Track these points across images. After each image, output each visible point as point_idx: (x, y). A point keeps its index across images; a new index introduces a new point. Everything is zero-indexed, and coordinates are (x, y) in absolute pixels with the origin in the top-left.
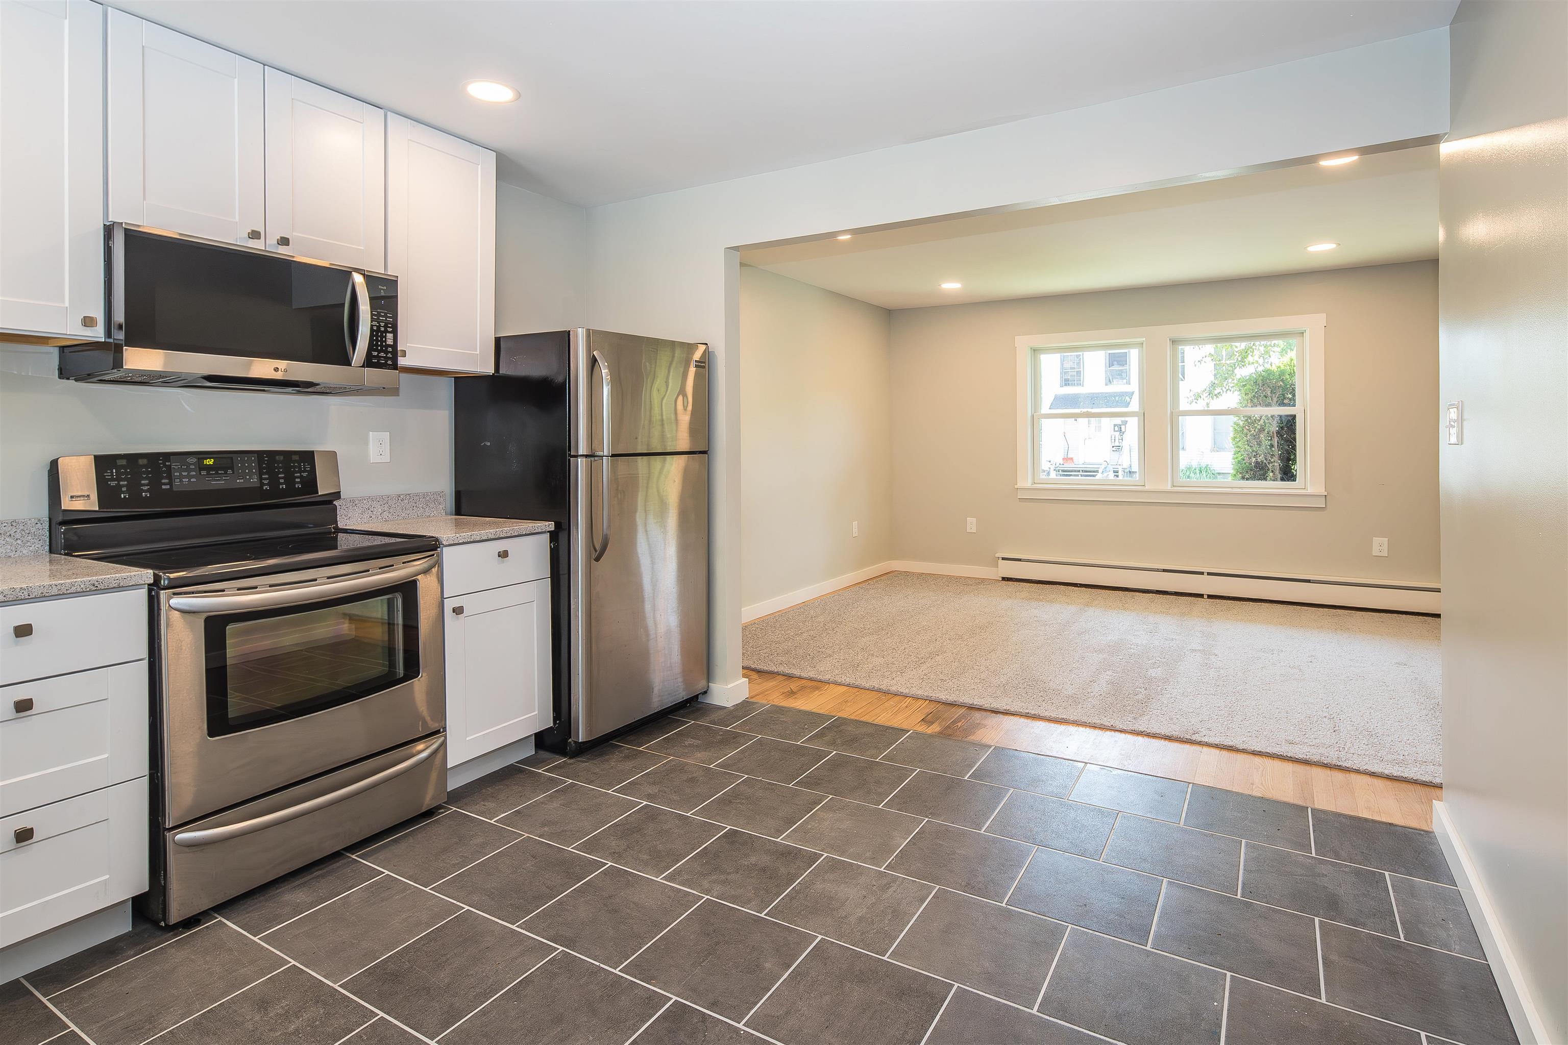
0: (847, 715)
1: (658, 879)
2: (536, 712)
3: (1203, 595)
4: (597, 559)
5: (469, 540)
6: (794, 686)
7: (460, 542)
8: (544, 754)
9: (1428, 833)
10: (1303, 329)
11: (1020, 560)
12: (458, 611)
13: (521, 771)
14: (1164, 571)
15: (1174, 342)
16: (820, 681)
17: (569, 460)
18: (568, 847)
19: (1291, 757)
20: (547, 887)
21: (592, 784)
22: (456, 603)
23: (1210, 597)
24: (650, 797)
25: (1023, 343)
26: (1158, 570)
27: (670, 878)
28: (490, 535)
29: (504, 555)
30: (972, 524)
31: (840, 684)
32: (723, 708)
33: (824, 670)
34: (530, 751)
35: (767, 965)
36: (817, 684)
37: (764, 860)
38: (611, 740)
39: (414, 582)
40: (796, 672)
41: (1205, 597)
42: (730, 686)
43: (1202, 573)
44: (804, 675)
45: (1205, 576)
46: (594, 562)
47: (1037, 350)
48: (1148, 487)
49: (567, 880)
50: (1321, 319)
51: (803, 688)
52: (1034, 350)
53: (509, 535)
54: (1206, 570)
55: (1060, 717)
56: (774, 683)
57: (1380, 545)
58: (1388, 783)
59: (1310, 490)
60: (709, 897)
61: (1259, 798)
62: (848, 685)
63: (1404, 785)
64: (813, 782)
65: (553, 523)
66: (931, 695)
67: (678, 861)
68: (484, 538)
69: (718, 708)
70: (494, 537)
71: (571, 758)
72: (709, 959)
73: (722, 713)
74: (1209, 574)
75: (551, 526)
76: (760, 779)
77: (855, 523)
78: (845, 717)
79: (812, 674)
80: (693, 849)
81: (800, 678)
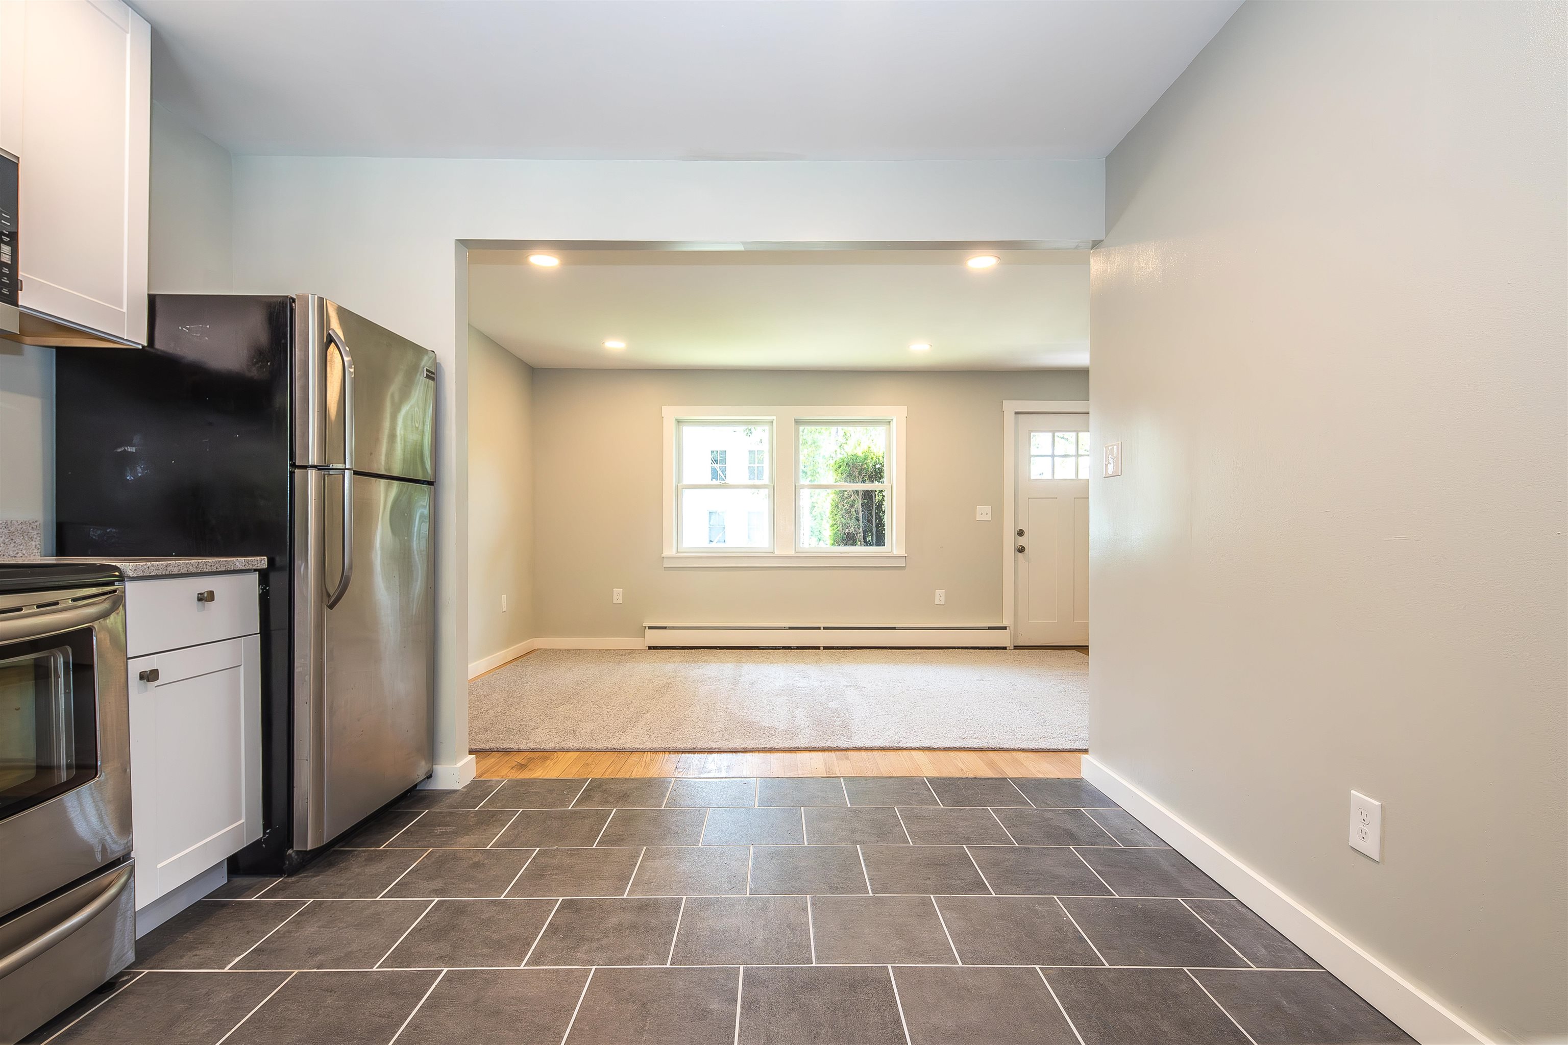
0: (600, 775)
1: (522, 967)
2: (243, 821)
3: (820, 647)
4: (331, 607)
5: (164, 573)
6: (519, 759)
7: (153, 574)
8: (242, 881)
9: (1082, 779)
10: (891, 418)
11: (665, 628)
12: (150, 676)
13: (224, 905)
14: (790, 628)
15: (798, 422)
16: (544, 751)
17: (292, 473)
18: (372, 968)
19: (971, 748)
20: (381, 1016)
21: (345, 897)
22: (145, 665)
23: (825, 648)
24: (437, 892)
25: (670, 413)
26: (785, 628)
27: (535, 961)
28: (191, 567)
29: (206, 598)
30: (618, 595)
31: (568, 751)
32: (455, 791)
33: (541, 738)
34: (221, 879)
35: (713, 1007)
36: (543, 754)
37: (628, 917)
38: (333, 847)
39: (89, 631)
40: (514, 746)
41: (822, 648)
42: (459, 764)
43: (819, 628)
44: (522, 747)
45: (822, 630)
46: (326, 611)
47: (681, 422)
48: (777, 552)
49: (402, 1002)
50: (902, 411)
51: (530, 760)
52: (678, 422)
53: (214, 569)
54: (822, 625)
55: (793, 746)
56: (493, 760)
57: (940, 596)
58: (1035, 754)
59: (896, 552)
60: (596, 967)
61: (973, 778)
62: (578, 750)
63: (1044, 754)
64: (612, 839)
65: (265, 558)
66: (669, 746)
67: (529, 945)
68: (183, 571)
69: (449, 793)
70: (195, 570)
71: (290, 875)
72: (648, 1022)
73: (456, 796)
74: (825, 628)
75: (262, 562)
76: (555, 847)
77: (504, 596)
78: (599, 777)
79: (532, 745)
80: (538, 929)
81: (519, 751)
